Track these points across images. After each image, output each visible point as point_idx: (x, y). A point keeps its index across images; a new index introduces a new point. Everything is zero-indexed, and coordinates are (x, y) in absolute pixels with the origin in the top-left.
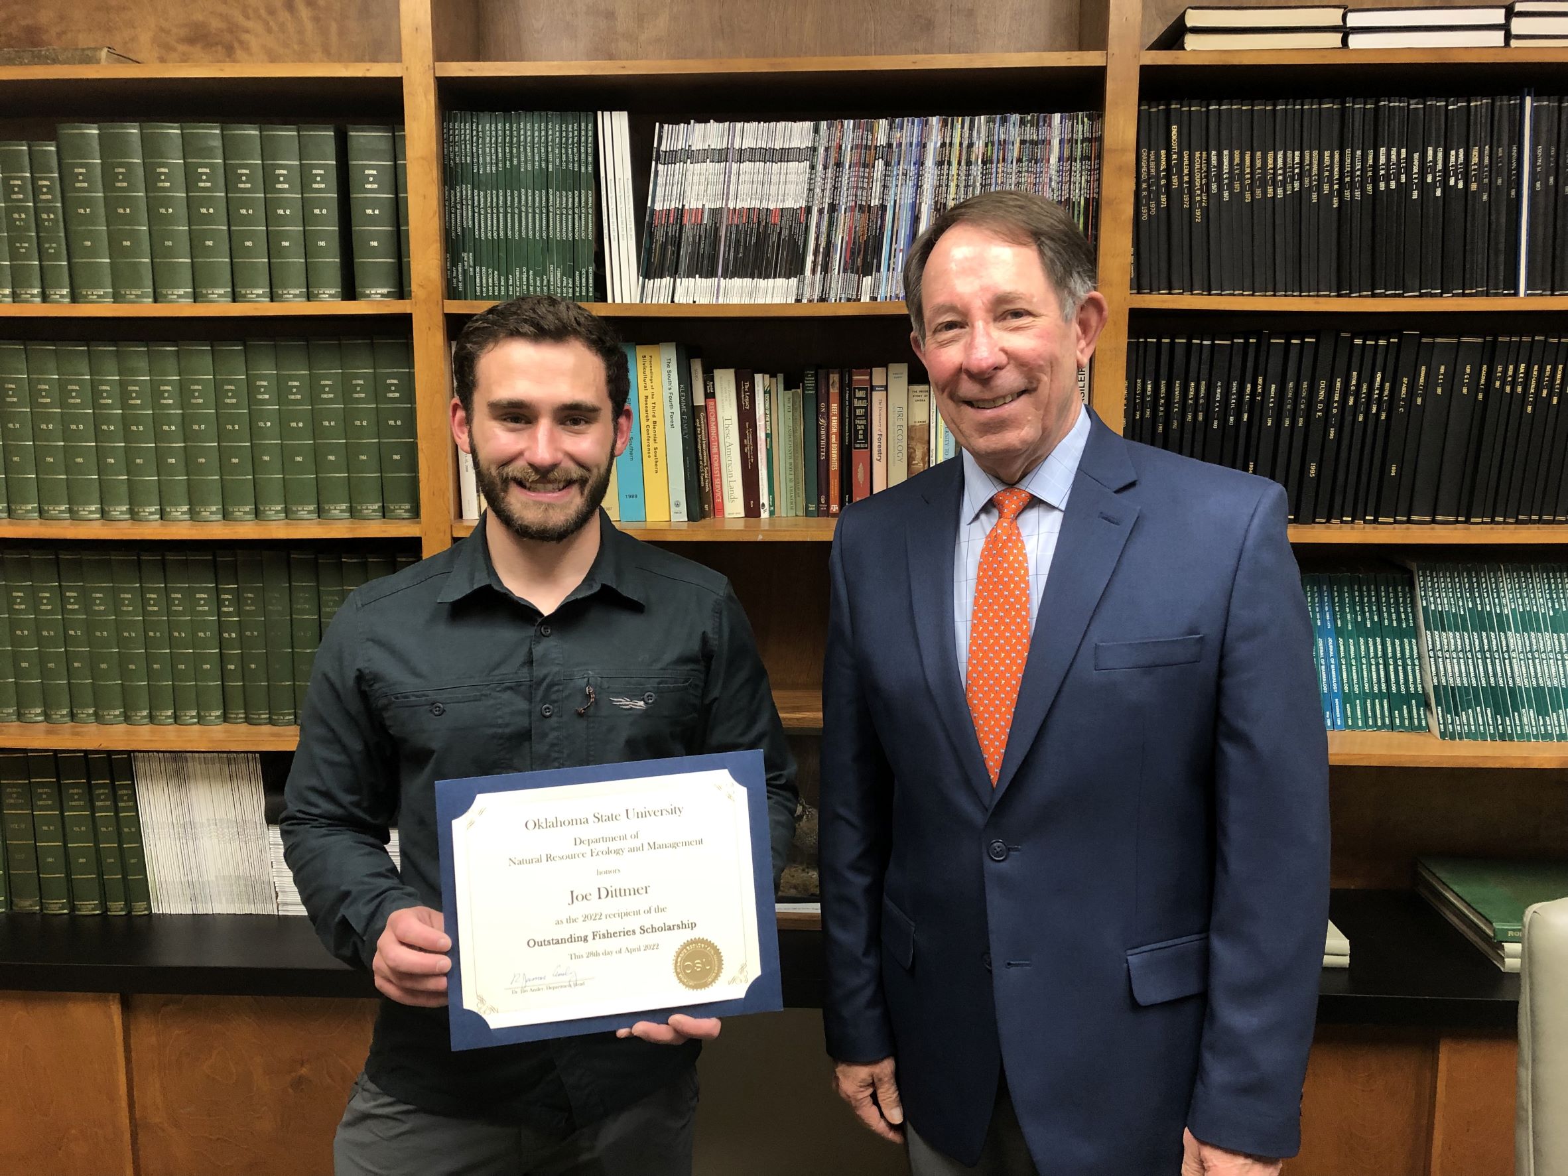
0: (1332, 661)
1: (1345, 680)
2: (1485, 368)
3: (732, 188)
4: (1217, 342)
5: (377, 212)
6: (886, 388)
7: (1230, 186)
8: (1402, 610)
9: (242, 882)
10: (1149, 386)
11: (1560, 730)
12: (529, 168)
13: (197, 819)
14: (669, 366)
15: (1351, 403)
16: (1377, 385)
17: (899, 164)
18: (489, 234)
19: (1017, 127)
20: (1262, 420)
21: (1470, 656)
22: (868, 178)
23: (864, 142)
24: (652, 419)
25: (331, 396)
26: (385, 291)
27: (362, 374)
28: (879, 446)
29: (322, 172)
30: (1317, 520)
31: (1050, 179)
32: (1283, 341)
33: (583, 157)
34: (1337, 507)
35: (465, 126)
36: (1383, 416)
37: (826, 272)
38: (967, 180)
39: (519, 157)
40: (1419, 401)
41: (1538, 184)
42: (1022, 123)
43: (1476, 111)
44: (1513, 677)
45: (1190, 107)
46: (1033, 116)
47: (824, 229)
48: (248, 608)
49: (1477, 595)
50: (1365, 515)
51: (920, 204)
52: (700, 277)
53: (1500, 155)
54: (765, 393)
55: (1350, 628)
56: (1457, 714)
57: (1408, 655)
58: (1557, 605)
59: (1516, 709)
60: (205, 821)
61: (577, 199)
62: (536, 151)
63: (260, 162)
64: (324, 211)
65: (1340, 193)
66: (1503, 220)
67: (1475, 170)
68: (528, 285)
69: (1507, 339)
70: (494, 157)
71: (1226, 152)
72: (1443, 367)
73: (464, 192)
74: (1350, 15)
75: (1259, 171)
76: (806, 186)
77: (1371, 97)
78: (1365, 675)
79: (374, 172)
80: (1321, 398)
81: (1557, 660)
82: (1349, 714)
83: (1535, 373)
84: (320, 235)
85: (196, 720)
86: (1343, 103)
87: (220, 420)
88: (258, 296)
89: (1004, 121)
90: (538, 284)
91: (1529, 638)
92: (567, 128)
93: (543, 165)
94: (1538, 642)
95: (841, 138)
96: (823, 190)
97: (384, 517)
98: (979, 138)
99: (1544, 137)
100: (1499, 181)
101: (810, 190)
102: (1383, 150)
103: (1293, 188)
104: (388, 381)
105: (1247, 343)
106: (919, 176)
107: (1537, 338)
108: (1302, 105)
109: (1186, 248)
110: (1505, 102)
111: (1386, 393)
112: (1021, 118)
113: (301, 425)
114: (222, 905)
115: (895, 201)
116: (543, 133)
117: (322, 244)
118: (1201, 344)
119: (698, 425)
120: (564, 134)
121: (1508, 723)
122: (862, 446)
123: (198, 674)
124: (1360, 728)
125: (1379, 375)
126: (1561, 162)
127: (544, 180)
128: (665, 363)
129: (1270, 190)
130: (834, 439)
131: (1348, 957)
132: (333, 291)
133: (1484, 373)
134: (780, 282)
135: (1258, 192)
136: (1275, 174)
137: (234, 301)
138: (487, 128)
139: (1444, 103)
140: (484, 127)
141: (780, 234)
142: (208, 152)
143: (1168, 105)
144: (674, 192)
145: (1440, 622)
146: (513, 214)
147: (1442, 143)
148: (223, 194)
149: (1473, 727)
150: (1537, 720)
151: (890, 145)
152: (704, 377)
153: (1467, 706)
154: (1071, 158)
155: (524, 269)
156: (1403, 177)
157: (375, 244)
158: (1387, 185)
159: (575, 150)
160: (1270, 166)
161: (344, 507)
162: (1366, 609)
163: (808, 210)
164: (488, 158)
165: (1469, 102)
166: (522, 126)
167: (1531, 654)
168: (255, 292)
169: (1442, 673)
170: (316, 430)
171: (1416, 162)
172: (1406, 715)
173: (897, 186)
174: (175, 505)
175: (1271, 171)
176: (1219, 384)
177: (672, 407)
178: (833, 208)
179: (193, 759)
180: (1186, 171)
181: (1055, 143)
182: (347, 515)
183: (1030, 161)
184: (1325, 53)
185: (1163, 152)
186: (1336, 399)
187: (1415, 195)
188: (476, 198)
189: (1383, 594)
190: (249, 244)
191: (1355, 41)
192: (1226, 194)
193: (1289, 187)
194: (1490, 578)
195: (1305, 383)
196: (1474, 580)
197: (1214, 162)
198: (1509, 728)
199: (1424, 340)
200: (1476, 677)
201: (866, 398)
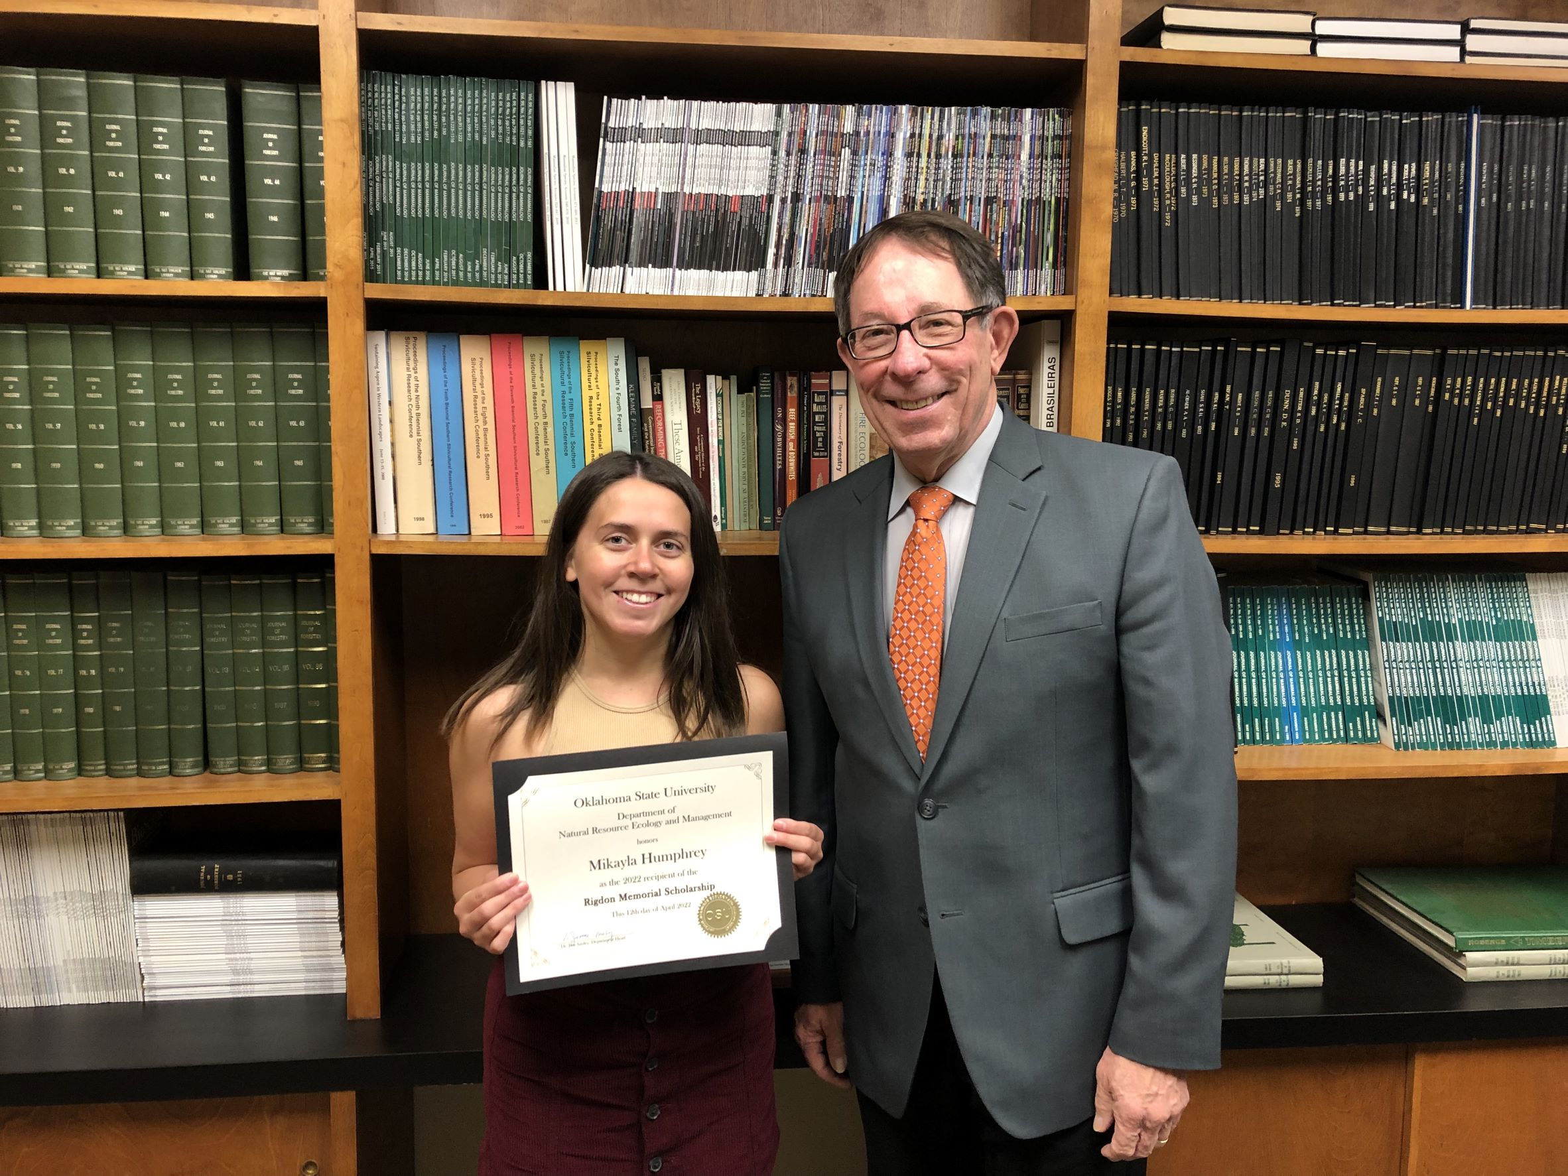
0: (1291, 674)
1: (1303, 693)
2: (1434, 379)
3: (688, 171)
4: (1185, 349)
5: (277, 182)
6: (847, 393)
7: (1199, 192)
8: (1356, 621)
9: (97, 966)
10: (1120, 394)
11: (1503, 737)
12: (460, 139)
13: (41, 894)
14: (616, 364)
15: (1313, 412)
16: (1338, 395)
17: (867, 153)
18: (413, 211)
19: (988, 121)
20: (1229, 430)
21: (1421, 666)
22: (834, 167)
23: (830, 129)
24: (597, 422)
25: (221, 392)
26: (286, 273)
27: (259, 367)
28: (840, 455)
29: (211, 133)
30: (1281, 531)
31: (1021, 177)
32: (1249, 349)
33: (522, 129)
34: (1299, 518)
35: (386, 88)
36: (1343, 427)
37: (789, 266)
38: (936, 174)
39: (448, 127)
40: (1375, 411)
41: (1483, 201)
42: (993, 117)
43: (1427, 125)
44: (1460, 686)
45: (1160, 109)
46: (1004, 111)
47: (787, 219)
48: (112, 640)
49: (1427, 605)
50: (1326, 526)
51: (889, 196)
52: (654, 266)
53: (1450, 170)
54: (717, 395)
55: (1307, 641)
56: (1410, 724)
57: (1361, 667)
58: (1499, 613)
59: (1463, 718)
60: (50, 894)
61: (514, 176)
62: (468, 120)
63: (134, 117)
64: (213, 179)
65: (1302, 203)
66: (1451, 235)
67: (1426, 184)
68: (457, 270)
69: (1455, 352)
70: (419, 125)
71: (1195, 156)
72: (1397, 379)
73: (384, 163)
74: (1318, 23)
75: (1226, 177)
76: (768, 173)
77: (1331, 108)
78: (1322, 688)
79: (275, 137)
80: (1286, 407)
81: (1500, 668)
82: (1307, 728)
83: (1481, 386)
84: (205, 206)
85: (42, 775)
86: (1305, 113)
87: (81, 418)
88: (130, 273)
89: (974, 114)
90: (469, 269)
91: (1475, 647)
92: (504, 97)
93: (477, 137)
94: (1482, 651)
95: (806, 123)
96: (786, 178)
97: (282, 531)
98: (949, 130)
99: (1487, 155)
100: (1449, 196)
101: (772, 177)
102: (1343, 161)
103: (1258, 195)
104: (290, 376)
105: (1214, 351)
106: (888, 167)
107: (1483, 351)
108: (1267, 113)
109: (1155, 254)
110: (1454, 119)
111: (1346, 403)
112: (992, 111)
113: (182, 425)
114: (71, 995)
115: (863, 193)
116: (477, 101)
117: (210, 216)
118: (1171, 350)
119: (646, 430)
120: (501, 103)
121: (1456, 732)
122: (822, 454)
123: (46, 718)
124: (1316, 741)
125: (1339, 385)
126: (1504, 178)
127: (475, 154)
128: (612, 361)
129: (1236, 196)
130: (791, 446)
131: (1321, 976)
132: (223, 271)
133: (1433, 385)
134: (740, 275)
135: (1225, 198)
136: (1241, 180)
137: (99, 277)
138: (412, 93)
139: (1398, 117)
140: (408, 92)
141: (740, 223)
142: (69, 103)
143: (1138, 105)
144: (624, 173)
145: (1393, 633)
146: (441, 190)
147: (1396, 157)
148: (87, 153)
149: (1424, 737)
150: (1482, 728)
151: (857, 133)
152: (652, 378)
153: (1419, 716)
154: (1043, 156)
155: (454, 252)
156: (1360, 189)
157: (275, 219)
158: (1347, 196)
159: (514, 122)
160: (1237, 172)
161: (234, 520)
162: (1323, 621)
163: (770, 199)
164: (413, 127)
165: (1421, 117)
166: (452, 92)
167: (1476, 663)
168: (126, 268)
169: (1397, 683)
170: (200, 430)
171: (1373, 175)
172: (1359, 727)
173: (864, 176)
174: (19, 518)
175: (1237, 178)
176: (1188, 392)
177: (619, 409)
178: (797, 197)
179: (37, 821)
180: (1156, 174)
181: (1026, 139)
182: (237, 529)
183: (1001, 156)
184: (1294, 59)
185: (1133, 153)
186: (1300, 408)
187: (1372, 207)
188: (398, 171)
189: (1338, 606)
190: (119, 212)
191: (1324, 49)
192: (1195, 198)
193: (1254, 194)
194: (1439, 588)
195: (1270, 392)
196: (1425, 590)
197: (1183, 166)
198: (1457, 736)
199: (1379, 351)
200: (1426, 686)
201: (825, 403)
